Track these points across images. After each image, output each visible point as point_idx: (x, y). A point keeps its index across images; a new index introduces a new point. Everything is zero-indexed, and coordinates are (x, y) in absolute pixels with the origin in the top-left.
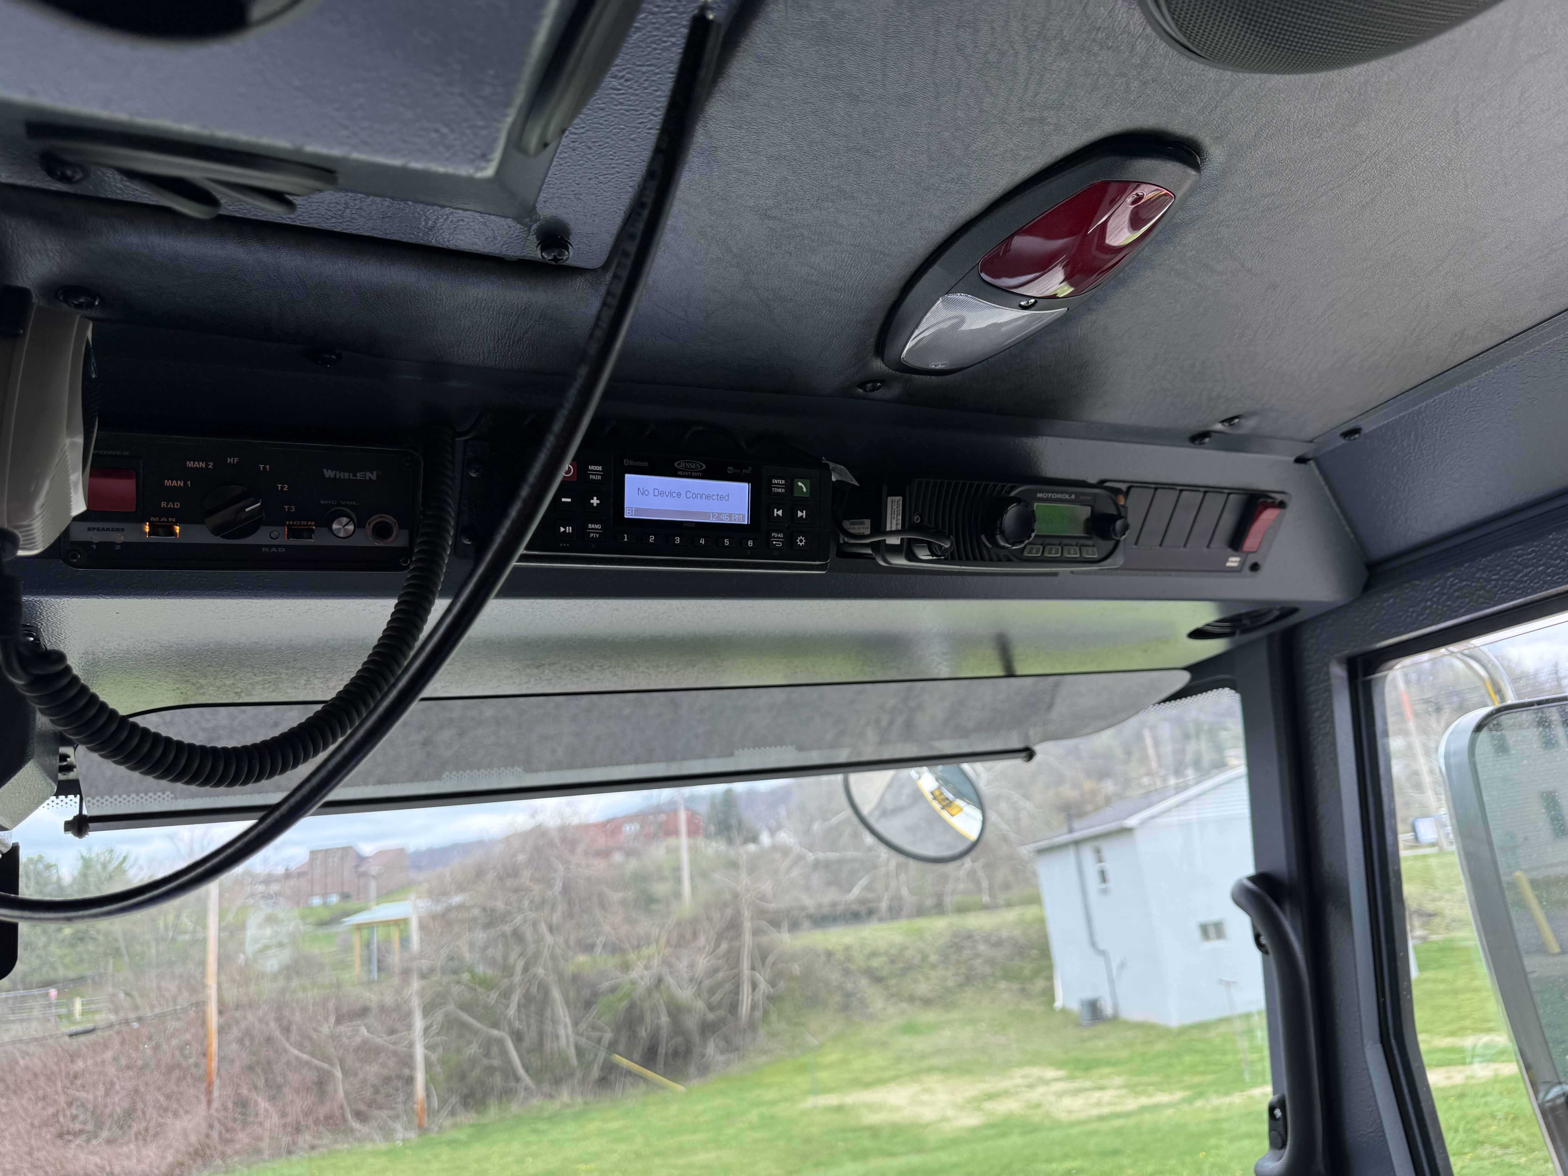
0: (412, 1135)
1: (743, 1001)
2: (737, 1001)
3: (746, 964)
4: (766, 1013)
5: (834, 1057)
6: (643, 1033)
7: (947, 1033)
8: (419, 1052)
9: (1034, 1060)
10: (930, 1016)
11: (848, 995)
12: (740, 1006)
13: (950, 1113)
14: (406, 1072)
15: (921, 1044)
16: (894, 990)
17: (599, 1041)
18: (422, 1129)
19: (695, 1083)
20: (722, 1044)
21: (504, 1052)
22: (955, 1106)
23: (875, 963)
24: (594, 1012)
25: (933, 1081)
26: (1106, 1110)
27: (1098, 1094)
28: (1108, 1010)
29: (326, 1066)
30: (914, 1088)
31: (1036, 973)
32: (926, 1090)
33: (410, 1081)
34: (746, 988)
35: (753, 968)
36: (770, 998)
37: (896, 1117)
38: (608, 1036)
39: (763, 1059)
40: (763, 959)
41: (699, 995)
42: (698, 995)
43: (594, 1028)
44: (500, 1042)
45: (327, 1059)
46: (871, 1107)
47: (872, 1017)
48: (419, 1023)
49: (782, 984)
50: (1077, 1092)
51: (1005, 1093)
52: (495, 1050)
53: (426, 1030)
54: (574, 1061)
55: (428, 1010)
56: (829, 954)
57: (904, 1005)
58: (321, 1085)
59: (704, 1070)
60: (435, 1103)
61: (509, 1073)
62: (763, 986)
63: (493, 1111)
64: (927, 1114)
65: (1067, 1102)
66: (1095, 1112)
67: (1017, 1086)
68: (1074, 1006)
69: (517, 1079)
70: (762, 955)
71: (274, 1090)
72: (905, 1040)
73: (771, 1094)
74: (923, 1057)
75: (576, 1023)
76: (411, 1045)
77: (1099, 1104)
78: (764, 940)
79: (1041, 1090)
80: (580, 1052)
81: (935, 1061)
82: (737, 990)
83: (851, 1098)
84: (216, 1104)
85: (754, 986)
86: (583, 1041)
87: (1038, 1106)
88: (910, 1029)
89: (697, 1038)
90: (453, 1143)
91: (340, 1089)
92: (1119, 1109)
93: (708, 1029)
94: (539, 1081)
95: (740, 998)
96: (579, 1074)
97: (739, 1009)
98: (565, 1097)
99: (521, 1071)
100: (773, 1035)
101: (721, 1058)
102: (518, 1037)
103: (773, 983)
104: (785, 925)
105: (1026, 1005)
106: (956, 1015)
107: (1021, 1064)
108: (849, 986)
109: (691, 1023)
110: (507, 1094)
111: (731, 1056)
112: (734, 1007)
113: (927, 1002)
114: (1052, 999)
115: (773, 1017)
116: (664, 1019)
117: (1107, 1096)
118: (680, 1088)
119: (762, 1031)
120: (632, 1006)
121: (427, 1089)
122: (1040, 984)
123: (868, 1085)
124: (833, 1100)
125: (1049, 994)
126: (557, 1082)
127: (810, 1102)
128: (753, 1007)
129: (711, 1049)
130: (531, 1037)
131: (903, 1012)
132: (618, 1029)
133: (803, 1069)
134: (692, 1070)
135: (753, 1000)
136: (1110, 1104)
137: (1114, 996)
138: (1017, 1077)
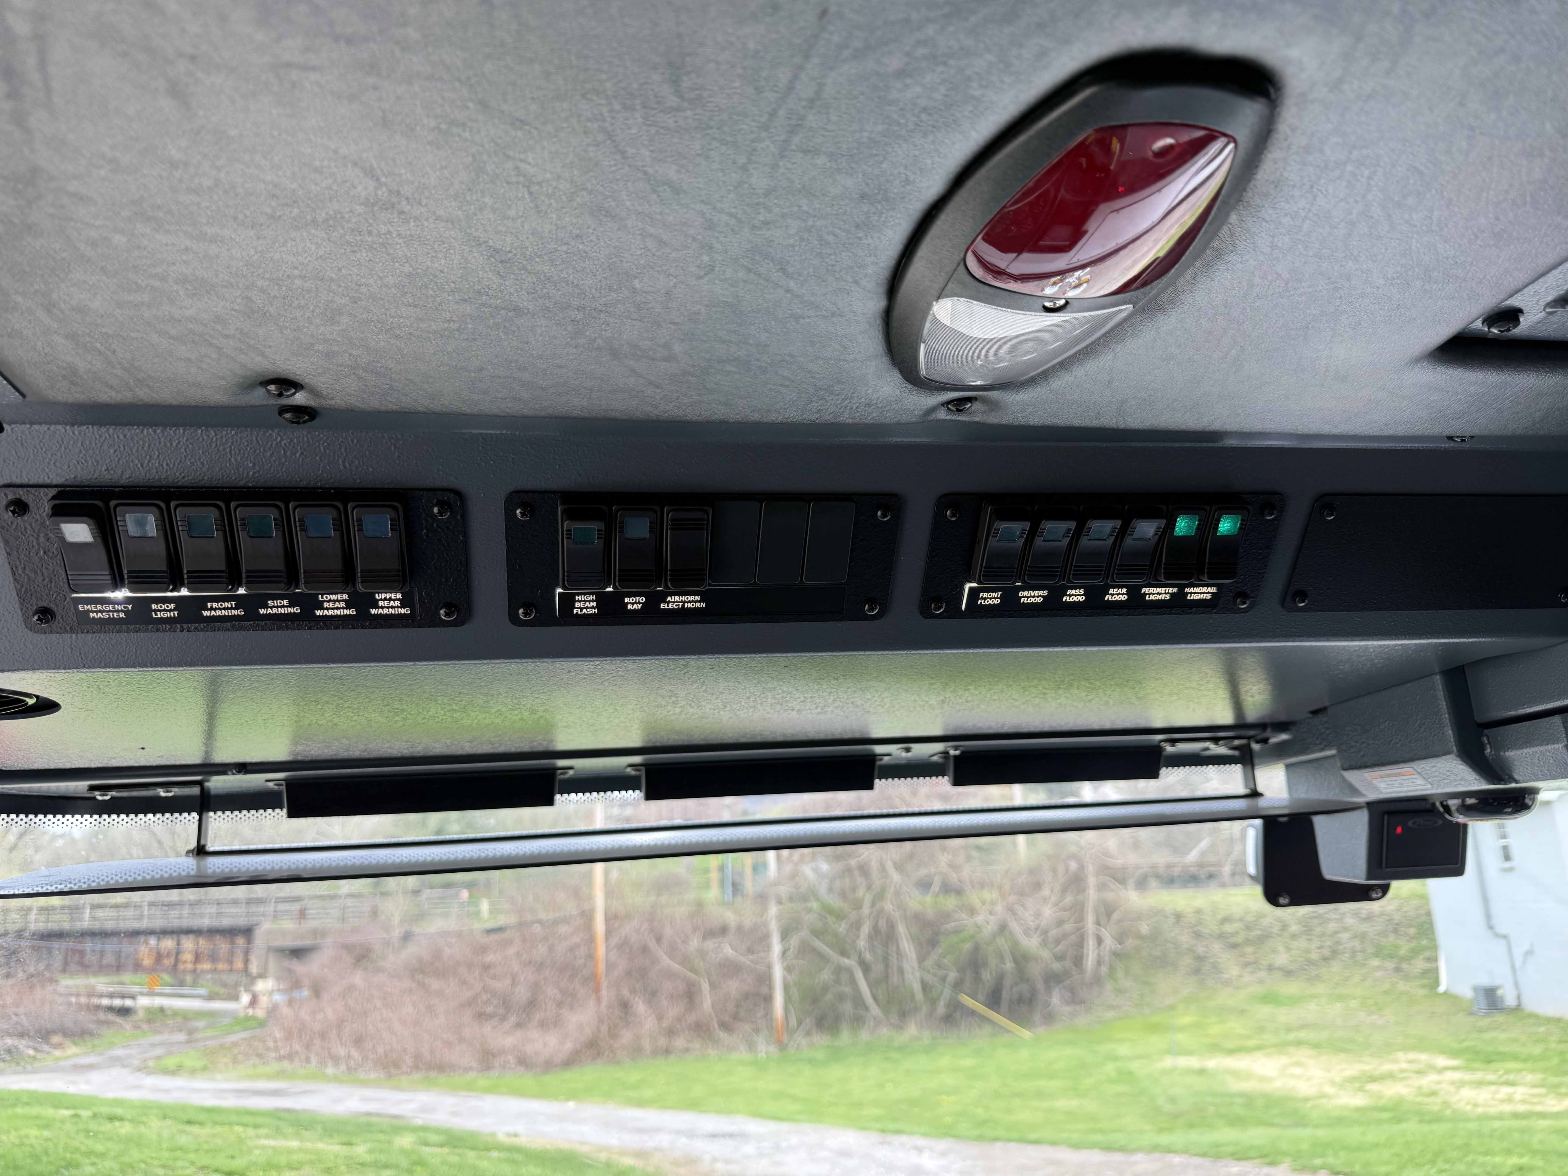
0: (773, 1049)
1: (1088, 954)
2: (1082, 953)
3: (1090, 919)
4: (1112, 968)
5: (1186, 1020)
6: (987, 976)
7: (1312, 1006)
8: (778, 973)
9: (1420, 1045)
10: (1291, 988)
11: (1200, 959)
12: (1085, 958)
13: (1329, 1090)
14: (764, 990)
15: (1284, 1015)
16: (1251, 958)
17: (944, 979)
18: (782, 1046)
19: (1041, 1030)
20: (1067, 995)
21: (853, 981)
22: (1333, 1083)
23: (1228, 928)
24: (940, 950)
25: (1303, 1054)
26: (1522, 1108)
27: (1505, 1090)
28: (1510, 1000)
29: (693, 976)
30: (1284, 1060)
31: (1414, 953)
32: (1297, 1064)
33: (768, 999)
34: (1091, 943)
35: (1098, 923)
36: (1116, 954)
37: (1268, 1087)
38: (953, 975)
39: (1111, 1014)
40: (1109, 914)
41: (1045, 945)
42: (1044, 943)
43: (939, 966)
44: (849, 971)
45: (694, 970)
46: (1236, 1074)
47: (1227, 983)
48: (777, 948)
49: (1130, 943)
50: (1480, 1084)
51: (1390, 1076)
52: (844, 977)
53: (784, 953)
54: (919, 996)
55: (785, 935)
56: (1178, 916)
57: (1263, 974)
58: (690, 995)
59: (1049, 1018)
60: (793, 1022)
61: (858, 1001)
62: (1109, 942)
63: (845, 1036)
64: (1303, 1088)
65: (1467, 1093)
66: (1507, 1108)
67: (1402, 1071)
68: (1466, 992)
69: (867, 1009)
70: (1107, 911)
71: (652, 996)
72: (1265, 1010)
73: (1123, 1050)
74: (1289, 1029)
75: (921, 960)
76: (769, 967)
77: (1509, 1100)
78: (1110, 896)
79: (1433, 1077)
80: (926, 987)
81: (1302, 1035)
82: (1080, 944)
83: (1213, 1063)
84: (604, 1002)
85: (1100, 941)
86: (929, 978)
87: (1434, 1094)
88: (1269, 998)
89: (1040, 986)
90: (811, 1061)
91: (707, 1001)
92: (1538, 1108)
93: (1053, 979)
94: (886, 1012)
95: (1085, 951)
96: (925, 1009)
97: (1084, 962)
98: (912, 1030)
99: (870, 1001)
100: (1120, 991)
101: (1068, 1009)
102: (866, 968)
103: (1120, 938)
104: (1131, 882)
105: (1402, 986)
106: (1320, 988)
107: (1405, 1049)
108: (1201, 950)
109: (1035, 971)
110: (858, 1021)
111: (1078, 1008)
112: (1078, 961)
113: (1288, 973)
114: (1437, 983)
115: (1120, 974)
116: (1009, 965)
117: (1520, 1092)
118: (1026, 1034)
119: (1109, 986)
120: (977, 948)
121: (786, 1009)
122: (1419, 965)
123: (1231, 1052)
124: (1193, 1062)
125: (1431, 976)
126: (903, 1015)
127: (1168, 1062)
128: (1099, 963)
129: (1055, 999)
130: (878, 969)
131: (1261, 981)
132: (962, 970)
133: (1155, 1028)
134: (1037, 1017)
135: (1099, 955)
136: (1524, 1102)
137: (1516, 985)
138: (1403, 1060)
